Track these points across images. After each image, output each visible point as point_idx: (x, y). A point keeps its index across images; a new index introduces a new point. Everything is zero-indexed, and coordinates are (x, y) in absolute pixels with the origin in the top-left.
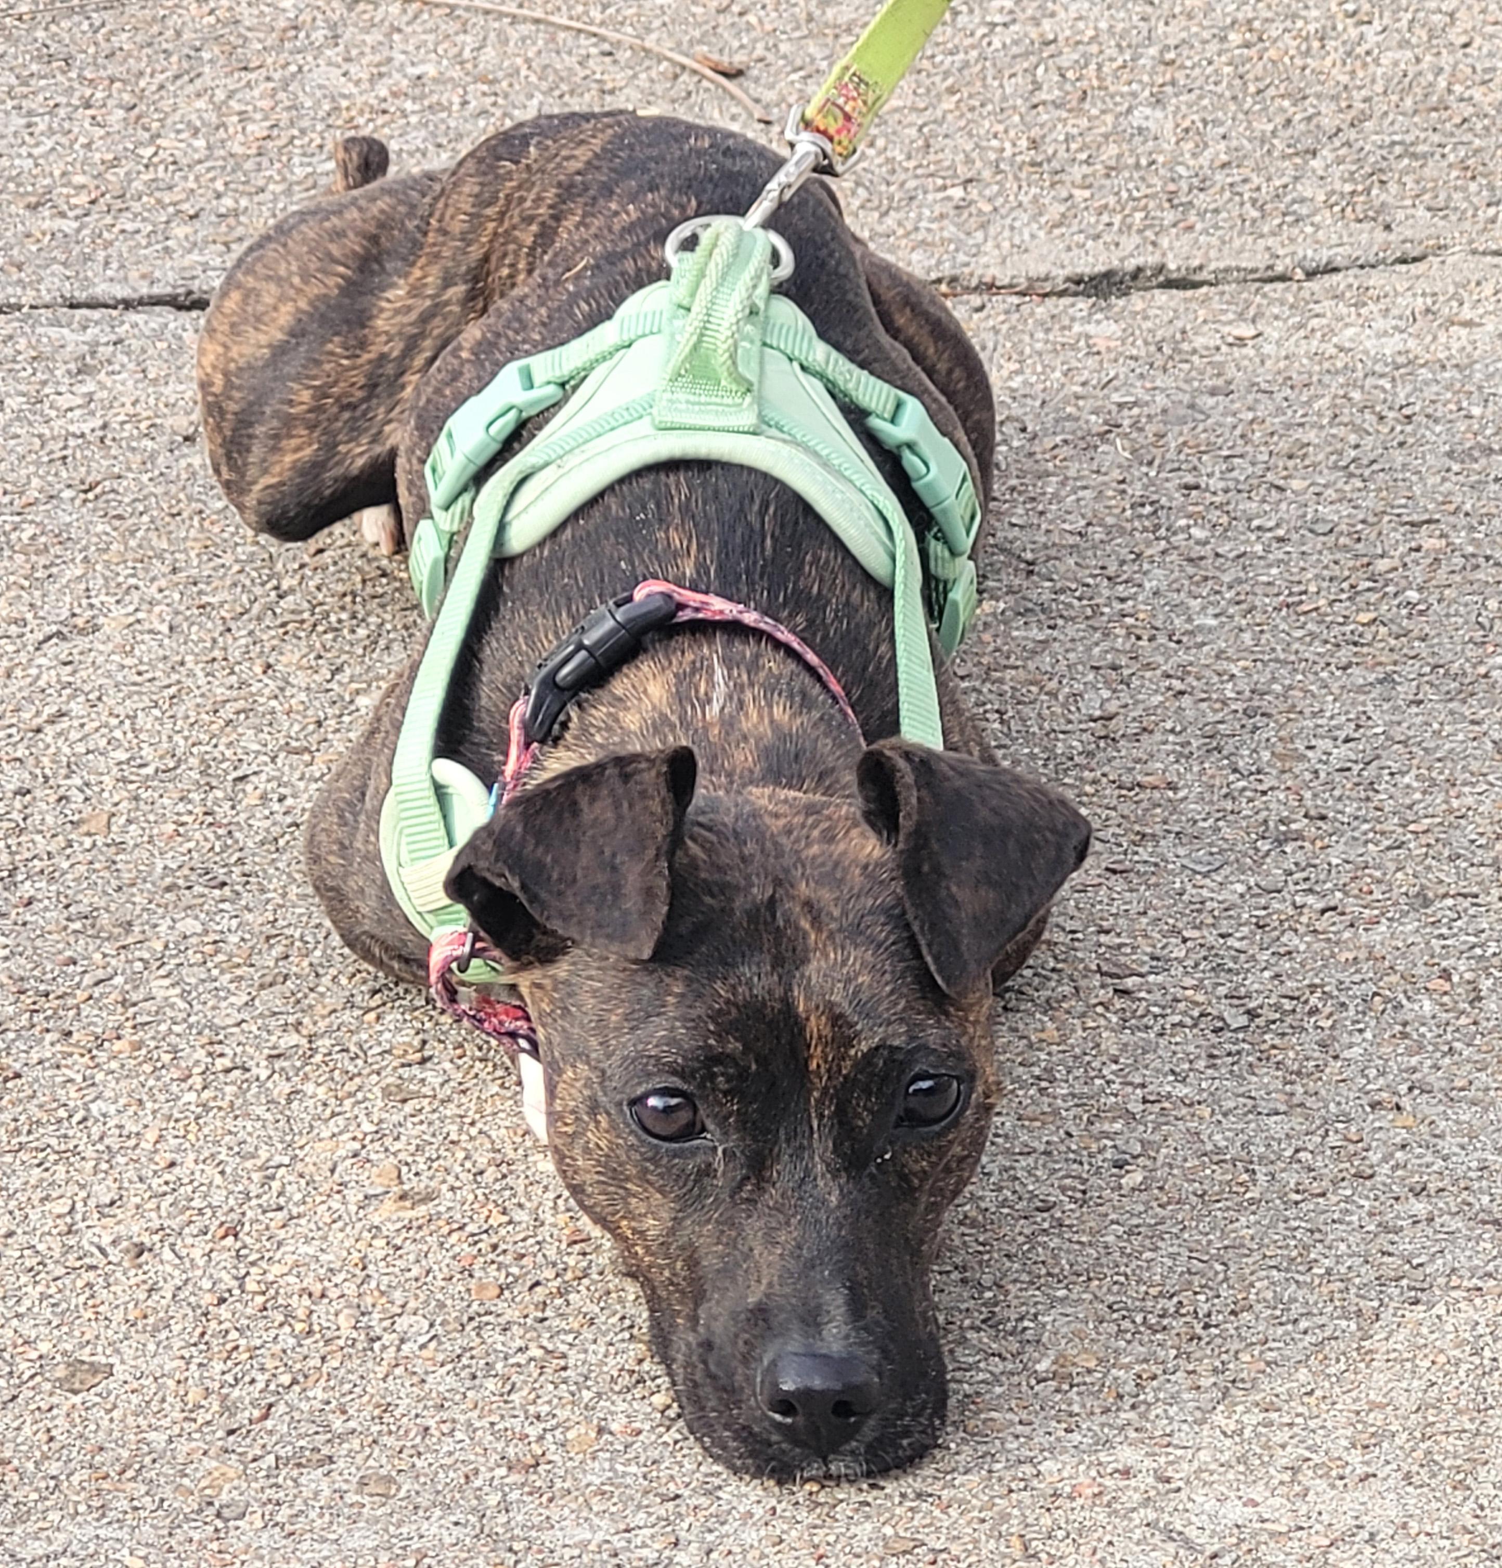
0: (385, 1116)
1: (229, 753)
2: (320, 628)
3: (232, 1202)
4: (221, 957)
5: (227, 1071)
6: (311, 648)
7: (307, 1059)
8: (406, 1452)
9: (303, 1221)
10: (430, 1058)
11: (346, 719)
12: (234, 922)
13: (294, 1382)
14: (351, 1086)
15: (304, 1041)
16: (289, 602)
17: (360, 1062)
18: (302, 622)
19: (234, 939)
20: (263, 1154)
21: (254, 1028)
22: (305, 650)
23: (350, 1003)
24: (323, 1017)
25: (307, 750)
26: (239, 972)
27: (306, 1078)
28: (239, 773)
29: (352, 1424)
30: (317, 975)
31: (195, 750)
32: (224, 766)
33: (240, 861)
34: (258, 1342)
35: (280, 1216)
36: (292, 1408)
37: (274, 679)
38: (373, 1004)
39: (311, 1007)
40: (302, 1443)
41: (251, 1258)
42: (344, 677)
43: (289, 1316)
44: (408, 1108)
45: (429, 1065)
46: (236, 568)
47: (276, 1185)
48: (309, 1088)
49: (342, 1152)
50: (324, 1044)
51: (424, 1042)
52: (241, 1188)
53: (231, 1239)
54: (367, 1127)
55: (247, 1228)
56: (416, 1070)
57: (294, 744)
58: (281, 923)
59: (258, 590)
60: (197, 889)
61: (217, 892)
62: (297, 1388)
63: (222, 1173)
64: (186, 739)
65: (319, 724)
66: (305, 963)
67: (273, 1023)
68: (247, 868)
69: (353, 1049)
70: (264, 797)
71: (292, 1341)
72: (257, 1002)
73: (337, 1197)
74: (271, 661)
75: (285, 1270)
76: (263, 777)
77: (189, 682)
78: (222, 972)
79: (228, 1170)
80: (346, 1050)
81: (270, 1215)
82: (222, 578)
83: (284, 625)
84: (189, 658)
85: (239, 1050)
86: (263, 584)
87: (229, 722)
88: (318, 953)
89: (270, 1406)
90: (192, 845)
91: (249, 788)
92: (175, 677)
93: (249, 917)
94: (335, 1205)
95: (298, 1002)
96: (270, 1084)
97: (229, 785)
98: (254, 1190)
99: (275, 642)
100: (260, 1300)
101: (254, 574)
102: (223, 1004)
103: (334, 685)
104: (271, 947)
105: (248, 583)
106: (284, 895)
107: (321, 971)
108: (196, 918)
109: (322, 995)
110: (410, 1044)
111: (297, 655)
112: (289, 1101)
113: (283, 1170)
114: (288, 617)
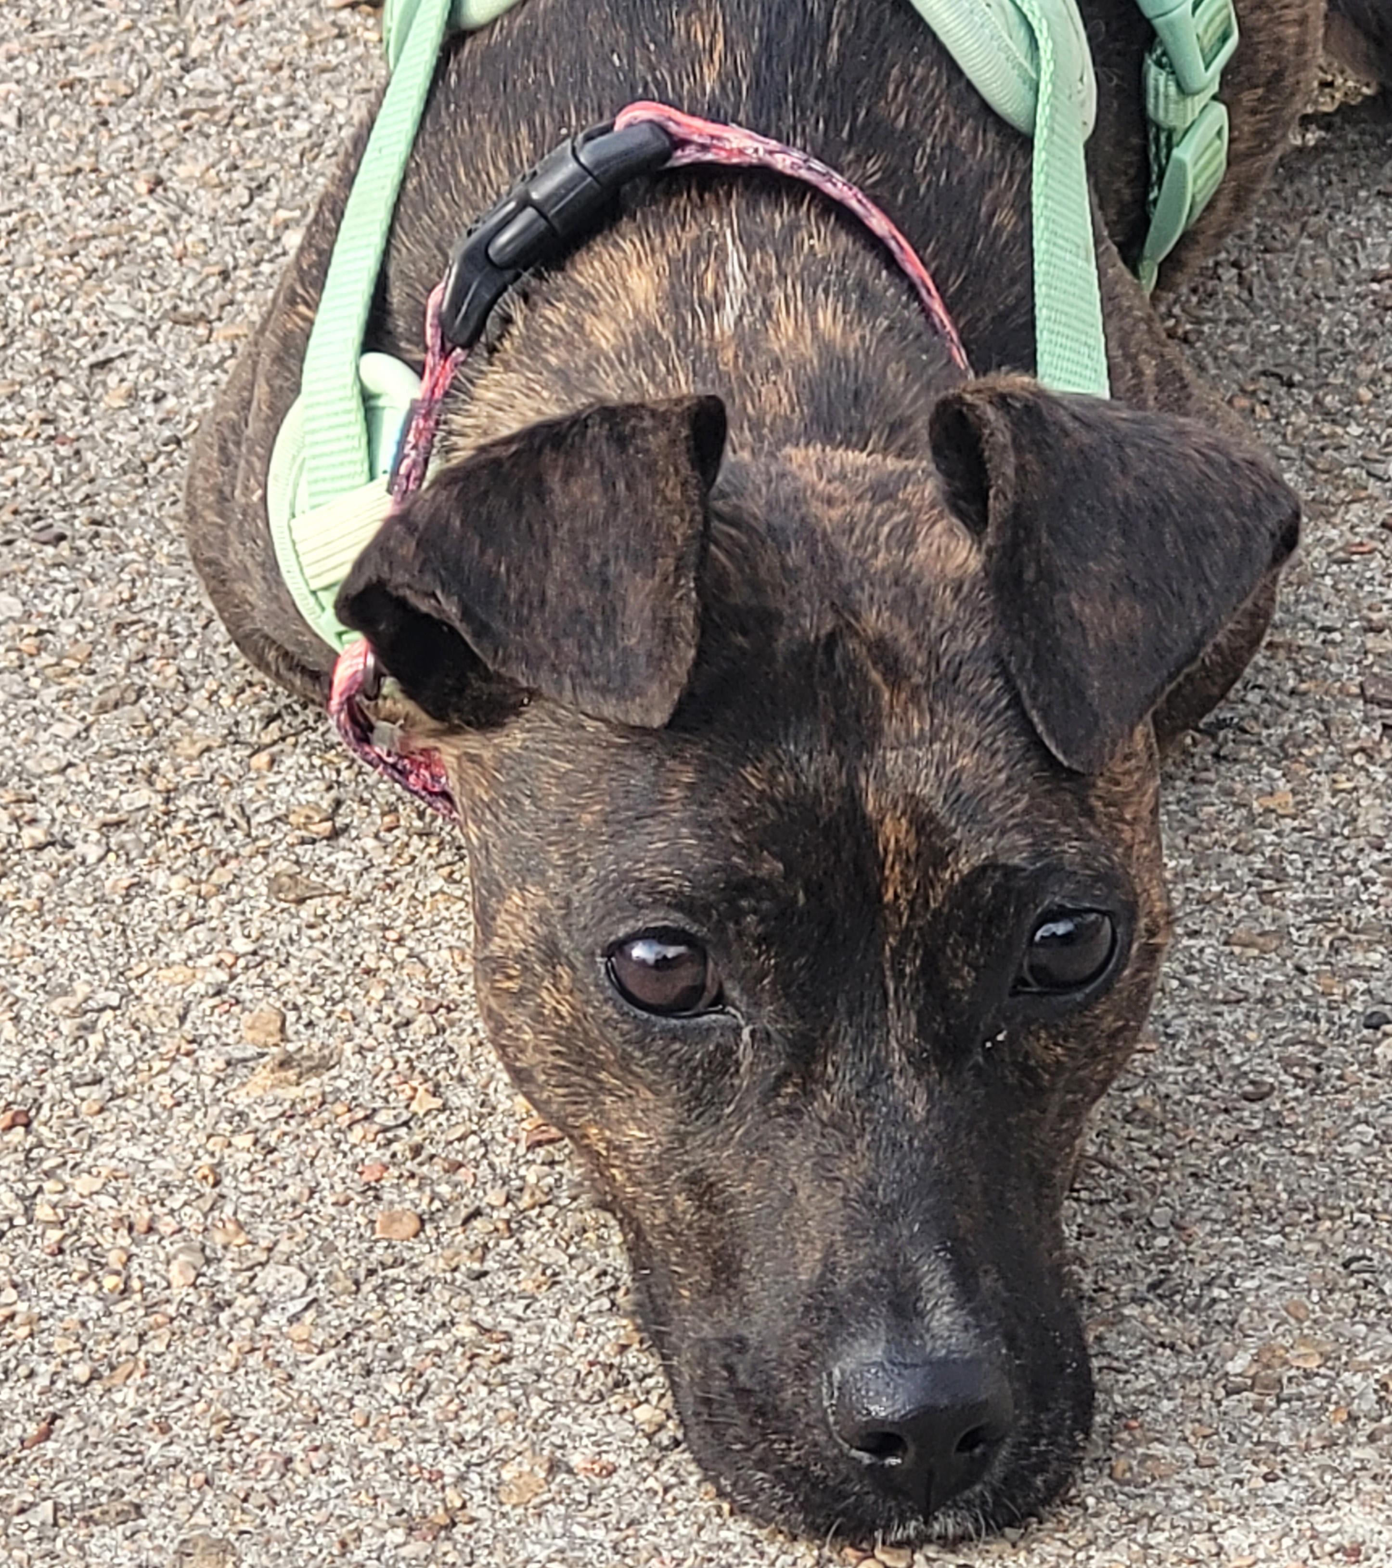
0: (269, 925)
1: (86, 323)
2: (240, 121)
3: (26, 1068)
4: (46, 659)
5: (39, 848)
6: (223, 152)
7: (159, 829)
8: (256, 1499)
9: (130, 1104)
10: (346, 828)
11: (266, 268)
12: (71, 600)
13: (95, 1376)
14: (222, 876)
15: (158, 799)
16: (197, 78)
17: (238, 835)
18: (214, 110)
19: (68, 628)
20: (81, 989)
21: (85, 777)
22: (214, 156)
23: (232, 737)
24: (190, 759)
25: (202, 317)
26: (70, 683)
27: (157, 860)
28: (100, 355)
29: (176, 1450)
30: (187, 689)
31: (37, 318)
32: (78, 343)
33: (89, 500)
34: (46, 1306)
35: (96, 1092)
36: (87, 1422)
37: (164, 202)
38: (266, 739)
39: (173, 742)
40: (97, 1482)
41: (46, 1165)
42: (267, 200)
43: (97, 1262)
44: (306, 912)
45: (343, 841)
46: (124, 22)
47: (95, 1040)
48: (160, 878)
49: (200, 987)
50: (188, 802)
51: (338, 803)
52: (42, 1045)
53: (20, 1130)
54: (241, 945)
55: (45, 1111)
56: (322, 848)
57: (185, 308)
58: (141, 602)
59: (154, 58)
60: (22, 545)
61: (50, 550)
62: (97, 1387)
63: (16, 1019)
64: (26, 299)
65: (225, 275)
66: (170, 670)
67: (115, 769)
68: (98, 511)
69: (231, 813)
70: (133, 396)
71: (97, 1306)
72: (93, 734)
73: (186, 1061)
74: (163, 173)
75: (97, 1185)
76: (135, 362)
77: (37, 207)
78: (45, 684)
79: (26, 1014)
80: (220, 815)
81: (81, 1092)
82: (101, 39)
83: (186, 115)
84: (42, 168)
85: (60, 812)
86: (161, 49)
87: (91, 273)
88: (191, 653)
89: (55, 1417)
90: (19, 472)
91: (113, 379)
92: (18, 198)
93: (93, 592)
94: (182, 1077)
95: (156, 733)
96: (101, 872)
97: (82, 375)
98: (62, 1048)
99: (170, 143)
100: (54, 1235)
101: (150, 33)
102: (43, 736)
103: (252, 213)
104: (123, 641)
105: (140, 46)
106: (149, 557)
107: (194, 683)
108: (15, 593)
109: (191, 722)
110: (317, 807)
111: (203, 164)
112: (128, 899)
113: (108, 1015)
114: (193, 102)
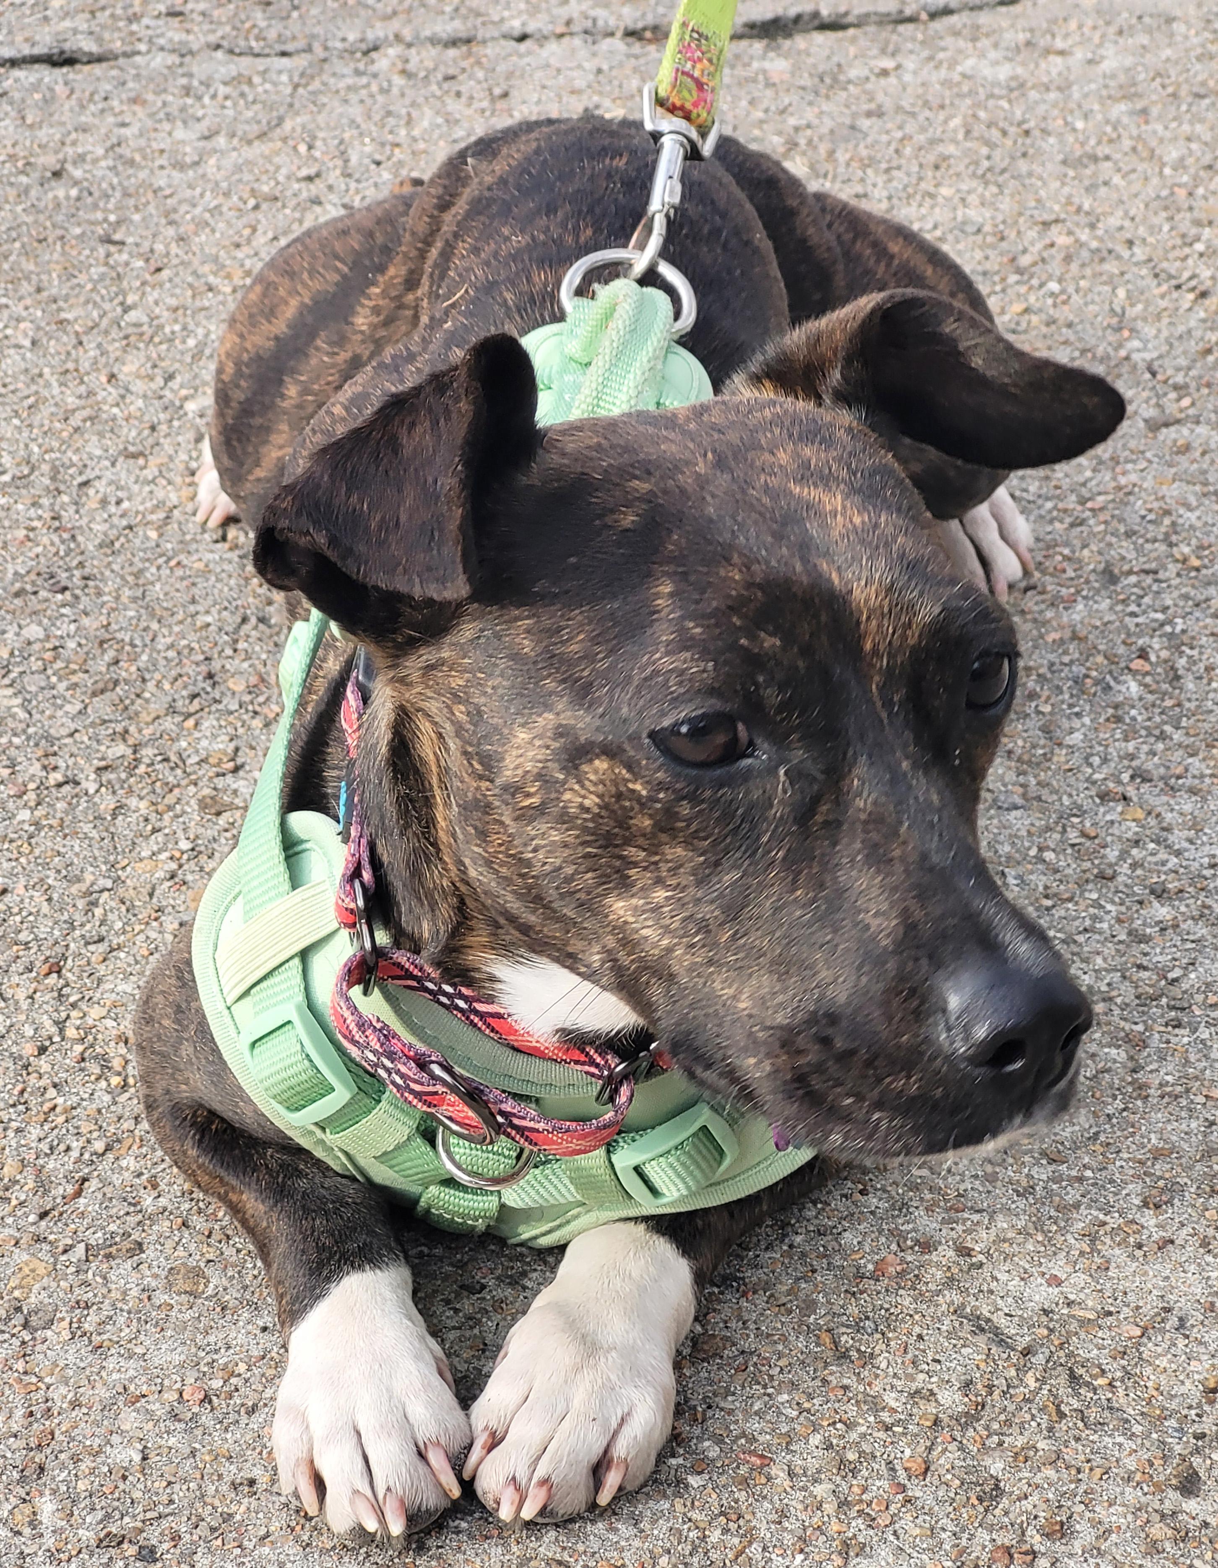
0: (201, 830)
1: (75, 458)
2: (157, 340)
3: (56, 933)
4: (59, 664)
5: (59, 785)
6: (148, 358)
7: (131, 769)
8: (217, 1236)
9: (122, 955)
10: (242, 766)
11: (176, 423)
12: (73, 627)
13: (108, 1148)
14: (170, 799)
15: (129, 751)
16: (133, 316)
17: (179, 772)
18: (142, 334)
19: (71, 644)
20: (89, 878)
21: (86, 739)
22: (143, 360)
23: (172, 710)
24: (147, 724)
25: (141, 454)
26: (74, 679)
27: (131, 791)
28: (83, 478)
29: (163, 1201)
30: (144, 680)
31: (47, 457)
32: (71, 471)
33: (81, 565)
34: (75, 1099)
35: (102, 947)
36: (105, 1183)
37: (116, 387)
38: (192, 709)
39: (137, 714)
40: (113, 1227)
41: (72, 999)
42: (174, 384)
43: (106, 1066)
44: (222, 821)
45: (241, 773)
46: (89, 286)
47: (98, 912)
48: (133, 802)
49: (160, 874)
50: (148, 752)
51: (237, 749)
52: (66, 916)
53: (55, 975)
54: (185, 845)
55: (70, 961)
56: (229, 778)
57: (131, 449)
58: (114, 627)
59: (107, 306)
60: (43, 594)
61: (59, 597)
62: (110, 1156)
63: (49, 900)
64: (40, 446)
65: (153, 428)
66: (133, 669)
67: (103, 732)
68: (87, 571)
69: (174, 758)
70: (104, 502)
71: (107, 1098)
72: (89, 710)
73: (155, 924)
74: (115, 371)
75: (104, 1012)
76: (104, 482)
77: (45, 393)
78: (60, 680)
79: (55, 896)
80: (166, 760)
81: (92, 948)
82: (77, 296)
83: (126, 337)
84: (46, 370)
85: (71, 762)
86: (111, 300)
87: (77, 430)
88: (144, 657)
89: (85, 1180)
90: (39, 549)
91: (91, 492)
92: (34, 388)
93: (86, 621)
94: (153, 935)
95: (126, 708)
96: (96, 799)
97: (74, 490)
98: (79, 918)
99: (118, 353)
100: (79, 1048)
101: (104, 292)
102: (60, 713)
103: (167, 393)
104: (104, 651)
105: (98, 299)
106: (117, 598)
107: (147, 676)
108: (40, 624)
109: (147, 701)
110: (225, 753)
111: (137, 365)
112: (114, 816)
113: (106, 894)
114: (130, 330)
